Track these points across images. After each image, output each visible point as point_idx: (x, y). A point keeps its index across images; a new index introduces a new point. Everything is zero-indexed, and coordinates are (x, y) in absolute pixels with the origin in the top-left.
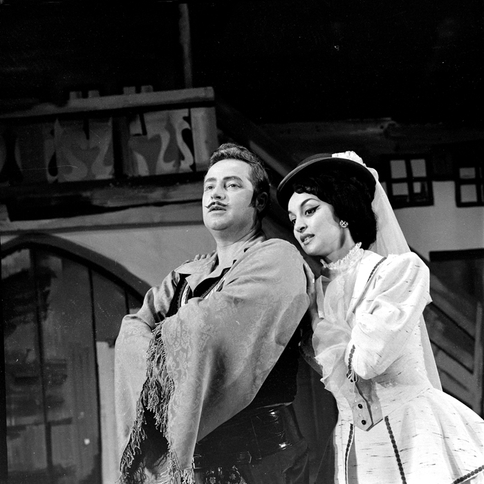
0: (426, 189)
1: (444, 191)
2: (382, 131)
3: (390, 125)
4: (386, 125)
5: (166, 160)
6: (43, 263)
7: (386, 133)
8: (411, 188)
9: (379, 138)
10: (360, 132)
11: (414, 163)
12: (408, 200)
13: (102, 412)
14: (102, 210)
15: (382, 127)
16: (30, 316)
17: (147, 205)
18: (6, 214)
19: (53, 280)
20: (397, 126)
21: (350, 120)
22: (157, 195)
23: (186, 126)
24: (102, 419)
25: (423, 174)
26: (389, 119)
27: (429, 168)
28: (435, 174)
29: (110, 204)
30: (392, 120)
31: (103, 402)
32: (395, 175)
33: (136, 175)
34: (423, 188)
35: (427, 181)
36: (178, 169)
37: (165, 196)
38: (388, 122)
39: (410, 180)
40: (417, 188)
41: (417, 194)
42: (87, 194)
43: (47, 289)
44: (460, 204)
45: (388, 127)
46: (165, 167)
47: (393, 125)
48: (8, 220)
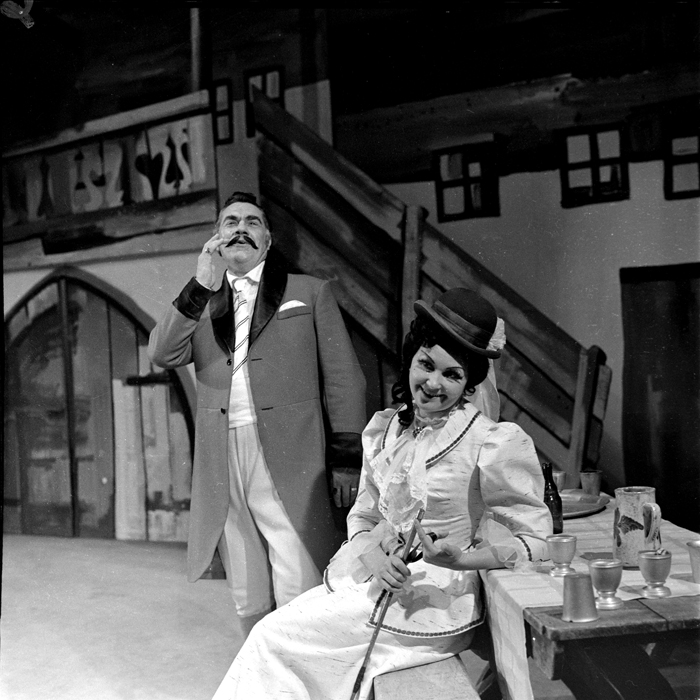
0: (619, 175)
1: (646, 177)
2: (558, 94)
3: (568, 84)
4: (563, 86)
5: (168, 181)
6: (73, 297)
7: (563, 99)
8: (596, 176)
9: (551, 106)
10: (525, 100)
11: (602, 138)
12: (591, 194)
13: (117, 451)
14: (111, 240)
15: (557, 90)
16: (59, 351)
17: (148, 233)
18: (40, 249)
19: (80, 315)
20: (580, 84)
21: (513, 84)
22: (157, 221)
23: (185, 140)
24: (117, 460)
25: (616, 153)
26: (569, 75)
27: (624, 144)
28: (632, 153)
29: (119, 234)
30: (573, 76)
31: (117, 442)
32: (572, 158)
33: (142, 200)
34: (614, 174)
35: (621, 164)
36: (178, 191)
37: (164, 222)
38: (566, 79)
39: (595, 163)
40: (605, 174)
41: (605, 184)
42: (99, 224)
43: (76, 323)
44: (670, 194)
45: (567, 89)
46: (167, 189)
47: (574, 84)
48: (43, 256)
